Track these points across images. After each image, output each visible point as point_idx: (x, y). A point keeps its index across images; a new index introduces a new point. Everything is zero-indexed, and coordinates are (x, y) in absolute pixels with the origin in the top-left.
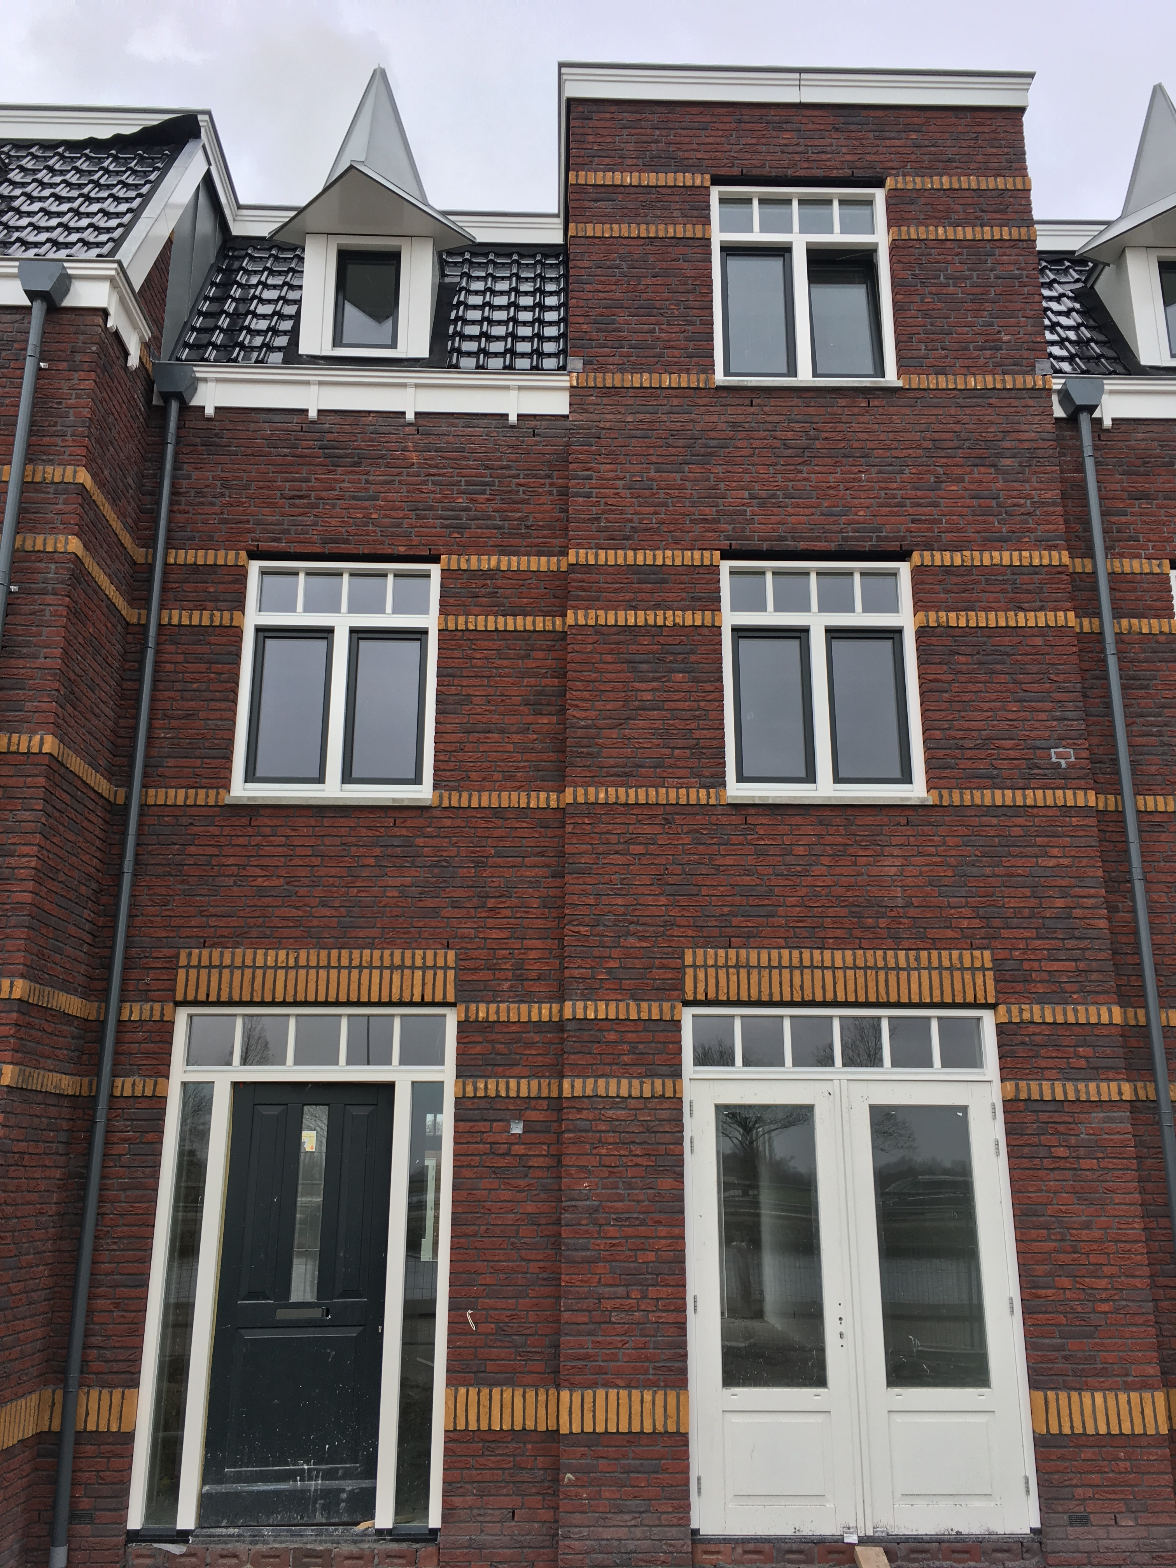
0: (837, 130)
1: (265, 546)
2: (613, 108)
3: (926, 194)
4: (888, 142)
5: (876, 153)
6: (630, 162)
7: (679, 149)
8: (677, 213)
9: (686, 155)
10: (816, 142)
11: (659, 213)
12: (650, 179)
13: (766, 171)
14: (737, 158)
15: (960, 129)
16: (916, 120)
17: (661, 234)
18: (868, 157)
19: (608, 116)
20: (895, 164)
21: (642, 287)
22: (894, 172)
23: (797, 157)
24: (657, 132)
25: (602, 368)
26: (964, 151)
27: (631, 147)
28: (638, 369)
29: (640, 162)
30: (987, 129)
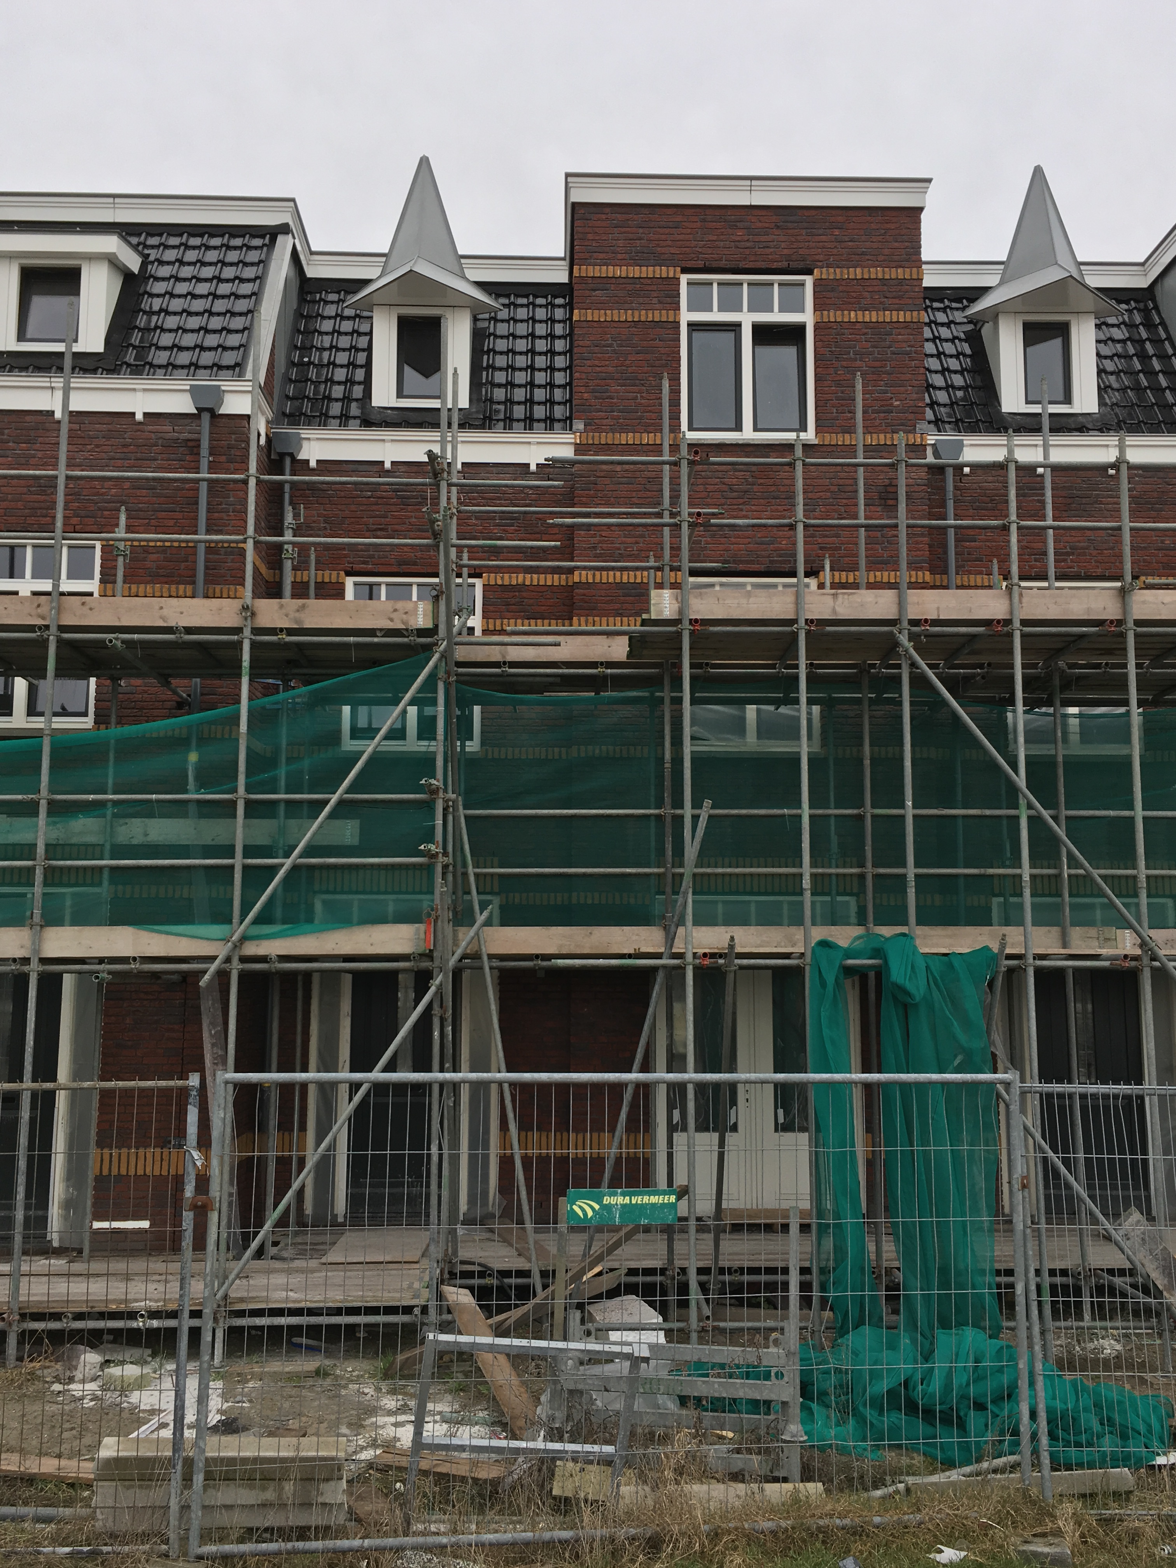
0: (778, 227)
1: (358, 567)
2: (608, 210)
3: (844, 283)
4: (817, 238)
5: (808, 248)
6: (620, 256)
7: (658, 246)
8: (655, 300)
9: (663, 250)
10: (763, 238)
11: (641, 300)
12: (635, 272)
13: (723, 264)
14: (701, 253)
15: (873, 226)
16: (840, 219)
17: (643, 319)
18: (801, 252)
19: (604, 217)
20: (821, 257)
21: (628, 362)
22: (820, 264)
23: (747, 251)
24: (641, 230)
25: (599, 429)
26: (875, 245)
27: (621, 243)
28: (624, 430)
29: (627, 256)
30: (892, 226)
